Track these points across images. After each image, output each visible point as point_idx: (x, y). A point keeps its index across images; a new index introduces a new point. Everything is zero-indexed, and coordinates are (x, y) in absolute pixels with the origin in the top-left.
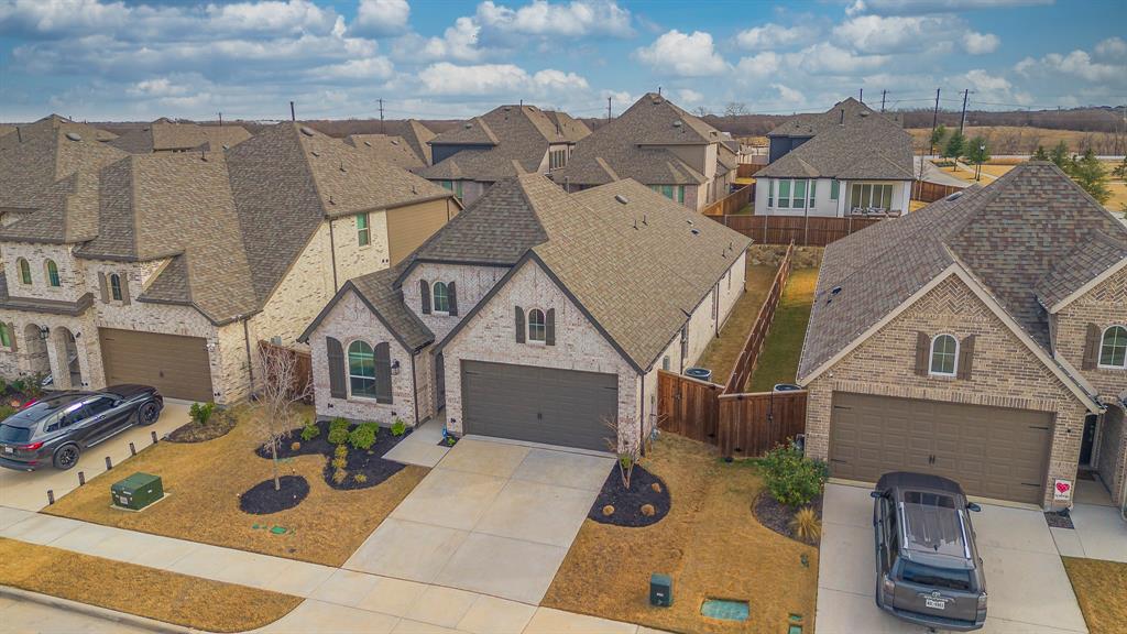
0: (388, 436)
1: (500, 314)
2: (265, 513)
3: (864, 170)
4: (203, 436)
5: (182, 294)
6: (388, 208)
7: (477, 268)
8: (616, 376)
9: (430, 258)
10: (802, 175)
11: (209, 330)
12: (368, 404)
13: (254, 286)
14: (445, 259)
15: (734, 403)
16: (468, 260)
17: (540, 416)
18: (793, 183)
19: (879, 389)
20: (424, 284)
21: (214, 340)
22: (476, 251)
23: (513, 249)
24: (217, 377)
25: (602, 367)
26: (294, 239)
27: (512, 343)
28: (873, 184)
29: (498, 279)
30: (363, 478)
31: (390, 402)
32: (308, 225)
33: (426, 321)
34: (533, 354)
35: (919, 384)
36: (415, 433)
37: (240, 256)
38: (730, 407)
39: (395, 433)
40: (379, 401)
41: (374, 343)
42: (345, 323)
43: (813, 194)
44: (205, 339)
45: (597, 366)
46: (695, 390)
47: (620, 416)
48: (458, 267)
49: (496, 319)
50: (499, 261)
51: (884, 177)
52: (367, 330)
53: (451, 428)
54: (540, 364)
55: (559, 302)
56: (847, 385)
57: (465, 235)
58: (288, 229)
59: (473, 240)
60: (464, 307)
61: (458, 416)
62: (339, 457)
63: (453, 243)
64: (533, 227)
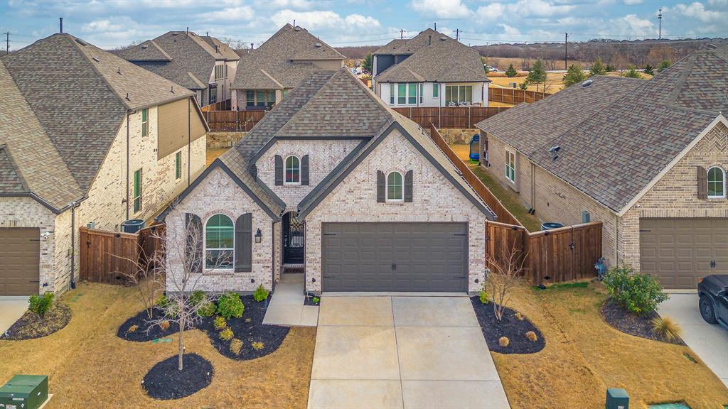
0: (255, 304)
1: (363, 179)
2: (182, 396)
3: (454, 75)
4: (46, 329)
5: (16, 185)
6: (159, 105)
7: (330, 142)
8: (466, 224)
9: (287, 135)
10: (414, 81)
11: (44, 219)
12: (224, 275)
13: (73, 175)
14: (302, 135)
15: (542, 238)
16: (324, 135)
17: (394, 267)
18: (407, 85)
19: (673, 213)
20: (278, 159)
21: (49, 229)
22: (328, 128)
23: (361, 124)
24: (48, 266)
25: (454, 216)
26: (103, 131)
27: (373, 203)
28: (459, 85)
29: (349, 150)
30: (260, 345)
31: (249, 270)
32: (112, 118)
33: (279, 192)
34: (394, 211)
35: (702, 206)
36: (273, 296)
37: (50, 149)
38: (539, 243)
39: (259, 298)
40: (237, 271)
41: (235, 214)
42: (208, 199)
43: (421, 94)
44: (38, 228)
45: (450, 216)
46: (501, 233)
47: (470, 258)
48: (311, 142)
49: (359, 183)
50: (352, 135)
51: (470, 80)
52: (229, 204)
53: (310, 288)
54: (398, 219)
55: (417, 164)
56: (651, 213)
57: (315, 115)
58: (93, 123)
59: (323, 119)
60: (316, 177)
61: (318, 275)
62: (221, 330)
63: (305, 122)
64: (373, 107)
